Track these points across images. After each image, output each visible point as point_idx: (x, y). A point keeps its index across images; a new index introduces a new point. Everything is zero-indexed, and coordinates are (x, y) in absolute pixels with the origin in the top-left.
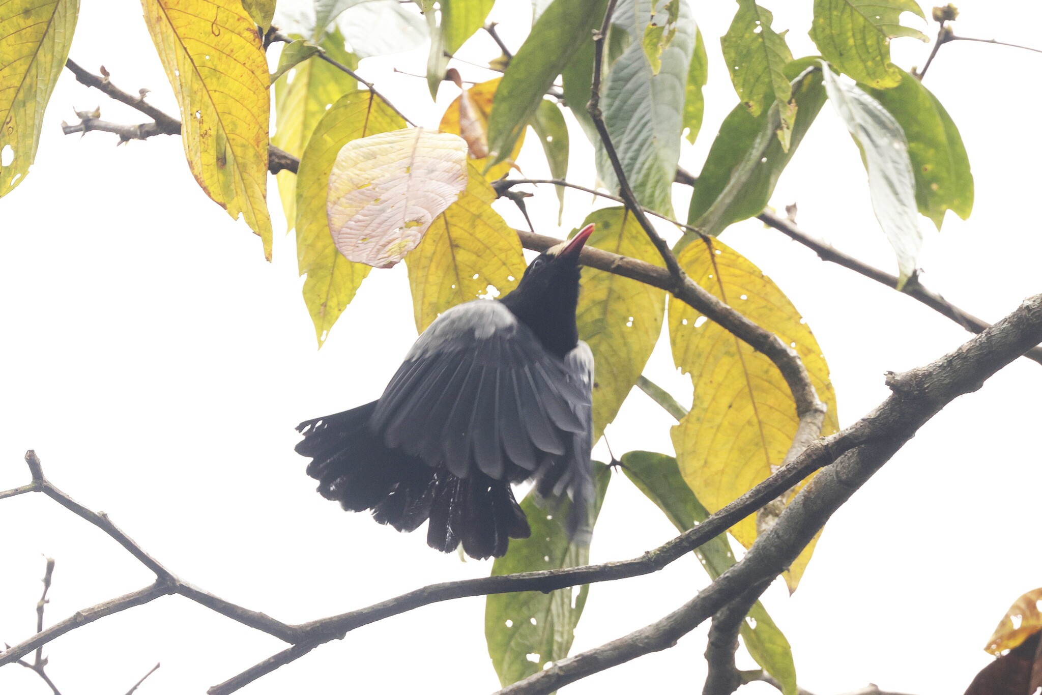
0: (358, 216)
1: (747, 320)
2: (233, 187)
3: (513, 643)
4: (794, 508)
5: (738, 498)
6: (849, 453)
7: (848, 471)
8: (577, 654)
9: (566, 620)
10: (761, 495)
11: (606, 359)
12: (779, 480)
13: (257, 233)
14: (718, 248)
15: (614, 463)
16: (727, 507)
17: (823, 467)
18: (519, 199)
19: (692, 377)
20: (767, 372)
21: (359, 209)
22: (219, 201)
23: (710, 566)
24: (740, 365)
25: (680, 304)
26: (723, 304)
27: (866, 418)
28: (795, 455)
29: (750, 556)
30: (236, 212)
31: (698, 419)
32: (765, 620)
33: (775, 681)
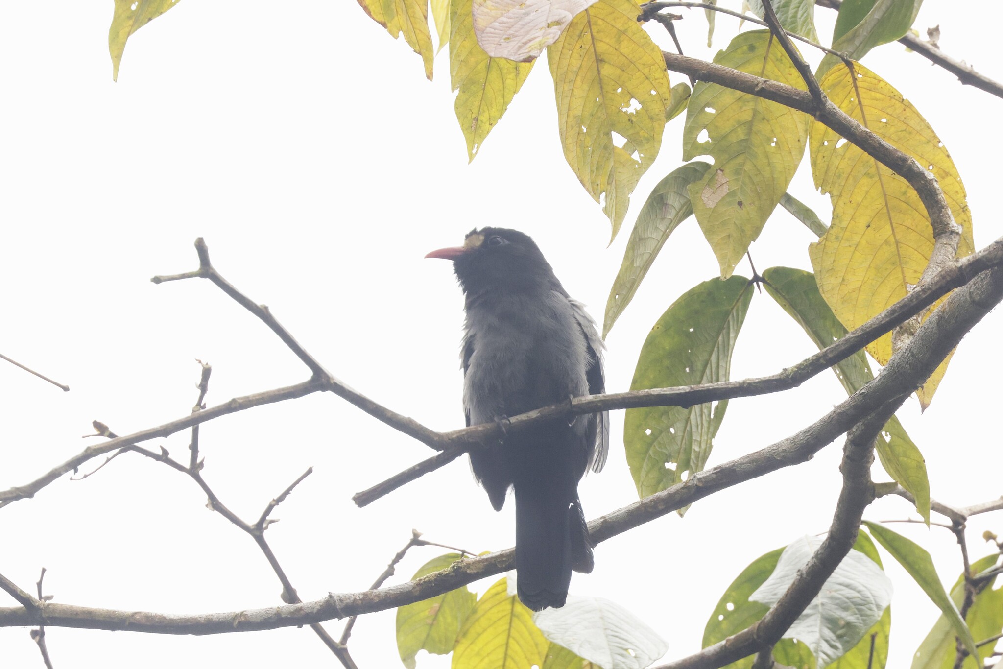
0: (503, 18)
1: (886, 143)
2: (393, 6)
3: (651, 452)
4: (928, 328)
5: (874, 318)
6: (982, 275)
7: (982, 292)
8: (715, 466)
9: (705, 430)
10: (896, 315)
11: (750, 178)
12: (914, 300)
13: (418, 52)
14: (860, 72)
15: (756, 278)
16: (863, 326)
17: (957, 288)
18: (667, 22)
19: (832, 197)
20: (905, 193)
21: (504, 12)
22: (380, 20)
23: (847, 380)
24: (878, 185)
25: (821, 126)
26: (863, 128)
27: (999, 241)
28: (930, 276)
29: (885, 373)
30: (397, 31)
31: (837, 238)
32: (900, 434)
33: (909, 494)
